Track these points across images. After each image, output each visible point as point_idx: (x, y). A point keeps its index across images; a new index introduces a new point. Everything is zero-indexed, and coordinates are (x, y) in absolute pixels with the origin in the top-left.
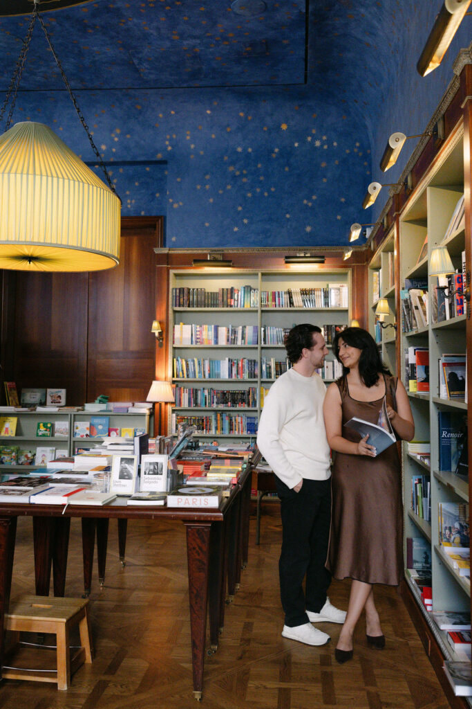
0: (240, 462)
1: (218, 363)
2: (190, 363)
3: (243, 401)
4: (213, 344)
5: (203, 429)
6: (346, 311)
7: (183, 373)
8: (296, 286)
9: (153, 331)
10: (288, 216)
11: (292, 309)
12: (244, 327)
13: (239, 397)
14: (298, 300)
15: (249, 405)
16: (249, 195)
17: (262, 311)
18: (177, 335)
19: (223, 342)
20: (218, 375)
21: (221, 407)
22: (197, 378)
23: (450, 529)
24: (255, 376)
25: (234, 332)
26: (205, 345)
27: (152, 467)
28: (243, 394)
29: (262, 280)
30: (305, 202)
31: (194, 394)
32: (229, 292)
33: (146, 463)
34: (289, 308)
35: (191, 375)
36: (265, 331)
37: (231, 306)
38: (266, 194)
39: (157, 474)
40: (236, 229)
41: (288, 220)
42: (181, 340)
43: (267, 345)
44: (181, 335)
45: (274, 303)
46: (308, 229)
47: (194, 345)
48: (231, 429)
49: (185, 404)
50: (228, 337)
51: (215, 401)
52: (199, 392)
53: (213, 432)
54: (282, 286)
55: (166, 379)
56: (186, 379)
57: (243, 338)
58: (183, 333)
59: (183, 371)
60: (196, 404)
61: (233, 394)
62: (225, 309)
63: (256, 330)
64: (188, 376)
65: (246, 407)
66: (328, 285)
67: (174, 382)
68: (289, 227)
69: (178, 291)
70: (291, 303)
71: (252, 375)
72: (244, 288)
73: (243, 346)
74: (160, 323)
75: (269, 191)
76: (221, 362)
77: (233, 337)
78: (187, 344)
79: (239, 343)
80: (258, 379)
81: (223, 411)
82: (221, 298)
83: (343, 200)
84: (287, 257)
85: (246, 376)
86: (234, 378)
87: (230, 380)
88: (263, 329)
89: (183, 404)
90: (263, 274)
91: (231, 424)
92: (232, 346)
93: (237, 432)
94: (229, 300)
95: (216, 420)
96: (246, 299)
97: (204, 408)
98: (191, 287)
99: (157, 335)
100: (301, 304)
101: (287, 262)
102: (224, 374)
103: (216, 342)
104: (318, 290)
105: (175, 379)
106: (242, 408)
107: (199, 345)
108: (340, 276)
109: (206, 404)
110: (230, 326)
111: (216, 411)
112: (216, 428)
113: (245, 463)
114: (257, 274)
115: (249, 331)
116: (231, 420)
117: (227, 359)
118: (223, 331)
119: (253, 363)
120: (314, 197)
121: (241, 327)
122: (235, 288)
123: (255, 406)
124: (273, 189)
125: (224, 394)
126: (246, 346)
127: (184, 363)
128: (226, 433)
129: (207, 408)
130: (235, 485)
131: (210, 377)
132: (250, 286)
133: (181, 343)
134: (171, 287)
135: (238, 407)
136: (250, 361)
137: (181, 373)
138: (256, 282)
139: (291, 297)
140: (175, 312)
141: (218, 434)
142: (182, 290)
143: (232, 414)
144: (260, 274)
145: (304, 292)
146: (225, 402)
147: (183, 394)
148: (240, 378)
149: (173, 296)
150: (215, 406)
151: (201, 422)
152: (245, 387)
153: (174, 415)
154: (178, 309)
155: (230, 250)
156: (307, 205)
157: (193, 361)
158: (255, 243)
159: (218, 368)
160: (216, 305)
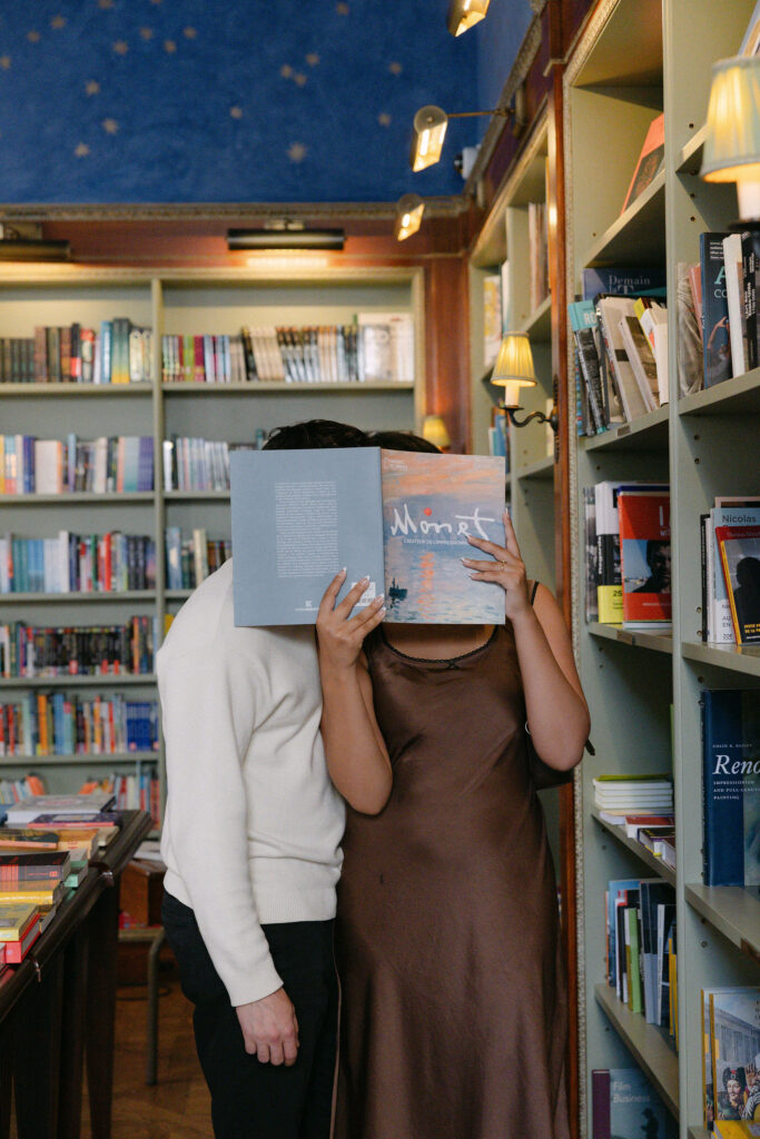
0: (54, 872)
1: (39, 545)
3: (113, 657)
4: (19, 492)
6: (408, 392)
8: (264, 320)
10: (236, 113)
11: (254, 385)
12: (113, 441)
13: (102, 646)
14: (269, 360)
15: (131, 667)
16: (120, 48)
17: (167, 394)
19: (49, 485)
20: (38, 583)
21: (50, 675)
23: (741, 1075)
24: (148, 584)
25: (84, 456)
28: (114, 636)
29: (165, 302)
30: (286, 71)
32: (66, 336)
34: (244, 385)
36: (174, 451)
37: (73, 379)
38: (170, 47)
40: (82, 150)
41: (237, 123)
43: (181, 493)
45: (199, 370)
46: (297, 152)
48: (80, 740)
50: (66, 469)
51: (31, 657)
53: (26, 750)
54: (223, 320)
57: (111, 473)
61: (84, 637)
63: (148, 450)
65: (123, 675)
66: (355, 318)
68: (239, 146)
70: (250, 369)
71: (139, 579)
72: (111, 325)
73: (112, 496)
75: (178, 37)
76: (47, 542)
77: (81, 471)
79: (100, 487)
80: (157, 592)
81: (53, 690)
82: (40, 356)
83: (396, 68)
84: (234, 233)
85: (120, 585)
86: (85, 590)
87: (76, 595)
88: (168, 446)
90: (167, 286)
91: (79, 725)
92: (79, 496)
93: (96, 748)
94: (66, 362)
95: (35, 714)
96: (116, 357)
100: (280, 370)
101: (234, 247)
102: (57, 579)
103: (31, 487)
104: (326, 330)
106: (111, 677)
108: (394, 291)
110: (72, 439)
111: (34, 690)
112: (36, 739)
113: (75, 871)
114: (146, 286)
115: (128, 451)
116: (79, 713)
117: (64, 536)
118: (50, 454)
119: (139, 544)
120: (313, 59)
121: (103, 442)
122: (85, 324)
123: (150, 668)
124: (190, 33)
125: (56, 637)
126: (122, 494)
128: (66, 751)
129: (8, 680)
131: (12, 589)
132: (127, 321)
135: (100, 675)
136: (132, 540)
138: (145, 309)
139: (248, 353)
141: (43, 753)
143: (85, 695)
144: (156, 286)
145: (288, 338)
146: (61, 661)
148: (102, 591)
150: (30, 673)
152: (117, 617)
155: (67, 212)
156: (290, 82)
158: (139, 193)
159: (39, 558)
160: (28, 377)
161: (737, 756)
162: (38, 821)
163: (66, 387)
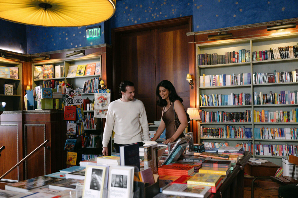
0: (227, 166)
1: (227, 96)
2: (210, 97)
3: (243, 119)
4: (223, 86)
5: (219, 135)
7: (206, 103)
8: (275, 47)
9: (187, 80)
10: (269, 3)
11: (273, 60)
12: (242, 74)
13: (240, 116)
14: (277, 55)
15: (246, 121)
17: (253, 64)
18: (202, 82)
19: (229, 84)
20: (227, 104)
21: (229, 122)
22: (214, 106)
24: (250, 103)
25: (236, 78)
26: (218, 86)
27: (118, 180)
28: (243, 114)
29: (253, 45)
31: (213, 115)
32: (232, 54)
33: (113, 175)
34: (271, 61)
35: (210, 104)
36: (255, 76)
37: (233, 62)
39: (122, 187)
40: (235, 16)
41: (269, 5)
42: (204, 84)
43: (257, 84)
44: (204, 81)
45: (261, 58)
46: (283, 9)
47: (212, 87)
48: (236, 136)
49: (208, 121)
50: (232, 81)
51: (225, 118)
52: (216, 114)
53: (224, 137)
54: (266, 47)
55: (196, 107)
56: (207, 106)
57: (241, 81)
58: (205, 81)
59: (205, 102)
60: (214, 121)
61: (236, 114)
63: (249, 75)
64: (209, 105)
65: (245, 122)
67: (201, 108)
68: (269, 10)
69: (201, 56)
70: (273, 57)
71: (248, 102)
72: (241, 50)
73: (242, 85)
74: (192, 75)
76: (228, 95)
77: (235, 81)
78: (207, 86)
79: (239, 84)
80: (252, 105)
81: (230, 125)
82: (227, 58)
84: (269, 27)
85: (244, 104)
86: (236, 105)
87: (234, 106)
88: (254, 75)
89: (206, 121)
90: (253, 42)
91: (235, 132)
92: (235, 86)
93: (239, 137)
94: (232, 59)
95: (226, 130)
96: (242, 57)
97: (218, 123)
98: (209, 53)
99: (189, 82)
100: (279, 57)
101: (269, 30)
102: (230, 103)
103: (225, 84)
104: (290, 47)
105: (201, 106)
106: (242, 123)
107: (214, 87)
109: (220, 121)
110: (233, 74)
111: (226, 125)
112: (227, 135)
113: (232, 166)
114: (249, 42)
115: (245, 77)
116: (235, 130)
117: (232, 94)
118: (229, 78)
119: (248, 95)
121: (240, 75)
122: (236, 51)
123: (250, 121)
125: (230, 114)
126: (244, 85)
127: (206, 97)
128: (233, 138)
129: (221, 123)
130: (214, 194)
131: (222, 105)
132: (245, 49)
133: (204, 85)
134: (197, 54)
135: (239, 123)
136: (246, 95)
137: (205, 103)
138: (249, 47)
139: (272, 54)
140: (200, 69)
141: (228, 138)
142: (203, 55)
143: (236, 126)
144: (251, 42)
145: (281, 50)
146: (231, 119)
147: (206, 115)
148: (240, 105)
149: (198, 60)
150: (225, 122)
151: (217, 131)
152: (243, 111)
153: (202, 127)
154: (201, 66)
155: (231, 29)
157: (212, 96)
158: (247, 23)
159: (227, 99)
160: (224, 63)
162: (225, 152)
163: (232, 64)
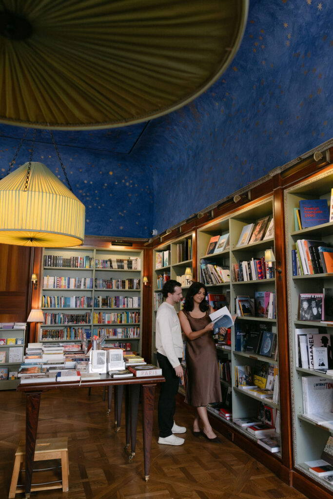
1: (69, 299)
2: (53, 299)
3: (83, 320)
4: (67, 288)
5: (59, 337)
6: (139, 272)
7: (48, 305)
8: (114, 258)
9: (32, 280)
10: (111, 220)
12: (85, 279)
13: (81, 318)
14: (115, 265)
15: (86, 322)
16: (90, 207)
17: (96, 270)
18: (45, 282)
19: (72, 287)
20: (69, 306)
21: (70, 324)
22: (57, 307)
23: (242, 378)
24: (91, 306)
25: (79, 282)
26: (63, 288)
27: (115, 357)
28: (84, 316)
29: (96, 253)
30: (120, 213)
31: (54, 316)
32: (75, 259)
34: (110, 269)
35: (53, 306)
37: (78, 267)
38: (99, 207)
39: (119, 360)
41: (111, 222)
42: (47, 285)
43: (97, 289)
44: (48, 282)
45: (102, 266)
46: (121, 228)
47: (55, 289)
48: (75, 337)
49: (49, 323)
50: (75, 284)
51: (67, 320)
52: (57, 316)
53: (65, 339)
54: (107, 257)
55: (38, 308)
56: (49, 308)
57: (85, 285)
58: (49, 282)
59: (48, 303)
60: (55, 322)
61: (78, 316)
62: (74, 268)
63: (92, 280)
64: (51, 306)
65: (85, 324)
66: (130, 258)
67: (43, 310)
68: (111, 226)
69: (47, 257)
70: (111, 266)
71: (89, 305)
72: (86, 257)
73: (84, 289)
74: (37, 275)
75: (101, 206)
76: (71, 298)
77: (79, 284)
78: (51, 287)
79: (82, 288)
80: (92, 308)
81: (70, 327)
82: (72, 262)
83: (139, 214)
84: (113, 242)
85: (85, 306)
86: (78, 307)
87: (76, 308)
89: (47, 322)
90: (97, 250)
91: (75, 334)
92: (79, 289)
93: (79, 338)
95: (67, 331)
96: (86, 263)
97: (60, 325)
98: (55, 255)
99: (34, 282)
100: (117, 267)
101: (113, 245)
102: (73, 305)
103: (69, 287)
104: (125, 260)
105: (43, 308)
106: (82, 324)
107: (58, 289)
108: (137, 254)
109: (61, 323)
110: (77, 278)
111: (66, 327)
112: (67, 336)
114: (93, 250)
115: (88, 281)
116: (76, 331)
117: (75, 297)
118: (72, 281)
119: (89, 299)
120: (125, 212)
121: (83, 279)
122: (78, 257)
123: (90, 322)
124: (103, 205)
125: (72, 316)
126: (86, 289)
127: (49, 299)
128: (73, 339)
129: (62, 325)
131: (64, 307)
132: (89, 256)
133: (47, 287)
134: (43, 255)
135: (80, 324)
136: (88, 298)
137: (47, 305)
138: (92, 254)
139: (111, 263)
140: (44, 269)
141: (68, 339)
142: (50, 257)
143: (76, 328)
144: (95, 250)
145: (118, 261)
146: (72, 321)
147: (47, 317)
148: (81, 308)
149: (44, 260)
150: (66, 324)
151: (57, 333)
152: (83, 313)
153: (41, 329)
154: (45, 267)
156: (121, 215)
157: (54, 298)
159: (69, 302)
160: (70, 266)
161: (240, 332)
